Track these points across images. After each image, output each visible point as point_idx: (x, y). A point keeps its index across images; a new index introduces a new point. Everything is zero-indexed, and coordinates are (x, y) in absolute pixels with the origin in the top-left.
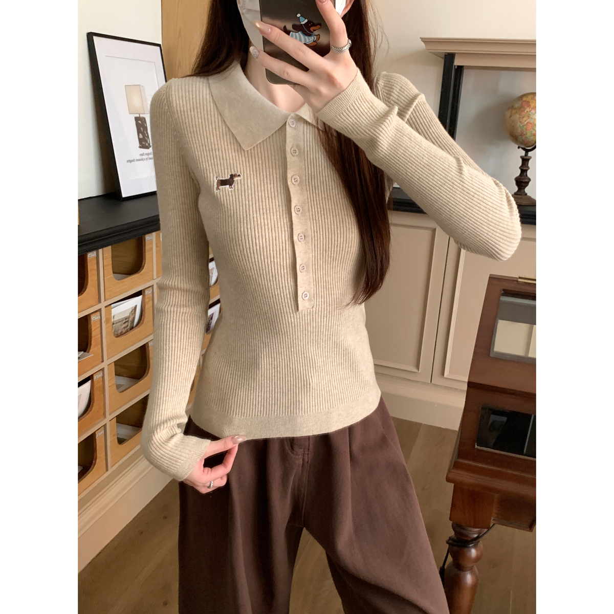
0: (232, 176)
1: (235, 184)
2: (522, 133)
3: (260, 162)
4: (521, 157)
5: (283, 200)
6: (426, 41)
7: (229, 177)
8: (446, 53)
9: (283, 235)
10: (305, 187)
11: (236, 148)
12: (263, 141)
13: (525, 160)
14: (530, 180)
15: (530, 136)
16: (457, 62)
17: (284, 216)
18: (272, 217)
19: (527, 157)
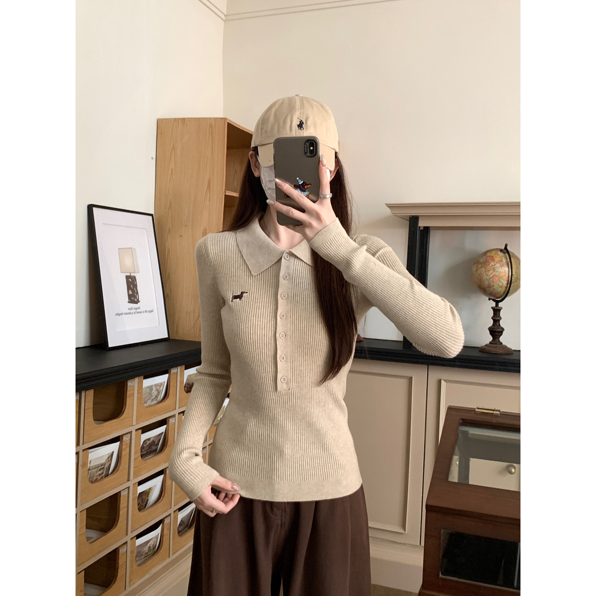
0: (242, 293)
1: (243, 298)
2: (489, 285)
3: (262, 283)
4: (492, 308)
5: (274, 309)
6: (391, 207)
7: (240, 293)
8: (410, 216)
9: (270, 333)
10: (290, 301)
11: (248, 274)
12: (266, 270)
13: (497, 311)
14: (503, 329)
15: (498, 288)
16: (422, 224)
17: (273, 320)
18: (264, 320)
19: (498, 308)
